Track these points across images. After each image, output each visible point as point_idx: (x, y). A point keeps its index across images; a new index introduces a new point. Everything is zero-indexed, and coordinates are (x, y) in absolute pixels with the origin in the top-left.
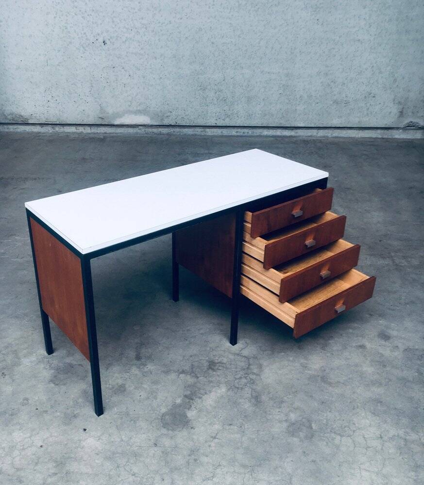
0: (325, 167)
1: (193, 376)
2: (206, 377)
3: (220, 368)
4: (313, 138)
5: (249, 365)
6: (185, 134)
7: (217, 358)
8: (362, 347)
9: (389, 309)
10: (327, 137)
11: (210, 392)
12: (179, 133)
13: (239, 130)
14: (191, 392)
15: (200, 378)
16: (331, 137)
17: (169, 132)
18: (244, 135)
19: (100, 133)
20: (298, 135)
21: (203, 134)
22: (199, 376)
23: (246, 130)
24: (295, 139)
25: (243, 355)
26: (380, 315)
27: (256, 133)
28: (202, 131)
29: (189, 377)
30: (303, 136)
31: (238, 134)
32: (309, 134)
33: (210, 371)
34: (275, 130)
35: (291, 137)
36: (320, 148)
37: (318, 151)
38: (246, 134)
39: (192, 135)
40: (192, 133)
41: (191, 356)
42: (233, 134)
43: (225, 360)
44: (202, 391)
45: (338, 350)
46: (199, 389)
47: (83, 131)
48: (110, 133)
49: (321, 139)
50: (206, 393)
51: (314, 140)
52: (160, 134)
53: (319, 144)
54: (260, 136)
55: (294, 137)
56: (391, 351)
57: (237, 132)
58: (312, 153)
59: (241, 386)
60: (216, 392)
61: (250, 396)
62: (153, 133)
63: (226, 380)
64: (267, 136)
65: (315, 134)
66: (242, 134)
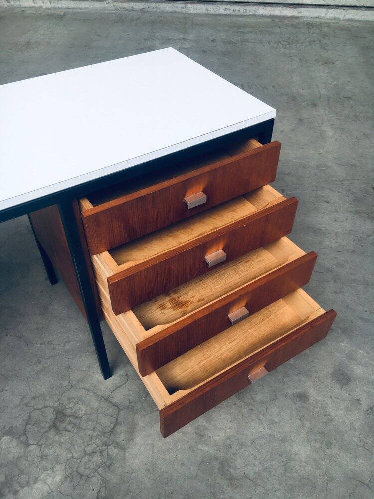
0: (326, 63)
1: (22, 442)
2: (40, 446)
3: (69, 427)
4: (319, 20)
5: (116, 423)
6: (163, 12)
7: (71, 405)
8: (303, 397)
9: (361, 319)
10: (339, 19)
11: (36, 480)
12: (154, 10)
13: (229, 7)
14: (6, 477)
15: (32, 447)
16: (344, 20)
17: (143, 7)
18: (234, 14)
19: (61, 9)
20: (301, 15)
21: (183, 11)
22: (31, 442)
23: (237, 8)
24: (297, 21)
25: (114, 401)
26: (345, 331)
27: (250, 12)
28: (182, 8)
29: (15, 442)
30: (307, 17)
31: (228, 12)
32: (316, 15)
33: (52, 434)
34: (273, 8)
35: (292, 17)
36: (325, 36)
37: (322, 39)
38: (237, 13)
39: (171, 12)
40: (170, 10)
41: (34, 398)
42: (220, 13)
43: (82, 410)
44: (24, 478)
45: (262, 402)
46: (22, 472)
47: (42, 5)
48: (73, 9)
49: (330, 21)
50: (28, 483)
51: (320, 23)
52: (133, 10)
53: (325, 30)
54: (254, 16)
55: (297, 18)
56: (347, 409)
57: (226, 10)
58: (314, 41)
59: (87, 472)
60: (45, 482)
61: (95, 494)
62: (124, 8)
63: (70, 455)
64: (263, 17)
65: (323, 15)
66: (231, 12)
